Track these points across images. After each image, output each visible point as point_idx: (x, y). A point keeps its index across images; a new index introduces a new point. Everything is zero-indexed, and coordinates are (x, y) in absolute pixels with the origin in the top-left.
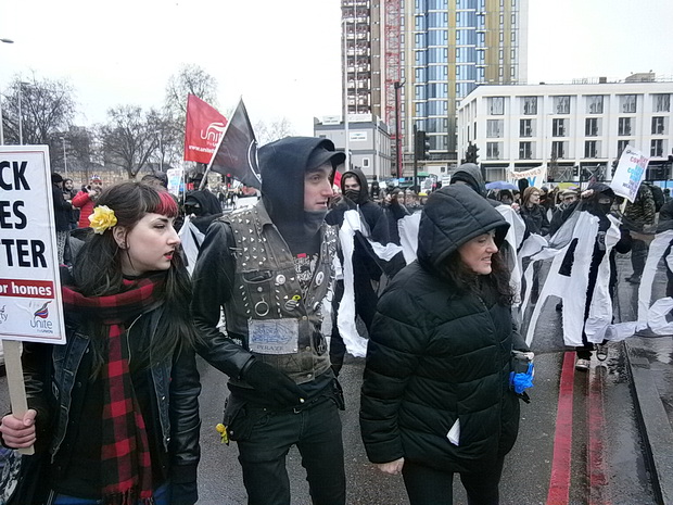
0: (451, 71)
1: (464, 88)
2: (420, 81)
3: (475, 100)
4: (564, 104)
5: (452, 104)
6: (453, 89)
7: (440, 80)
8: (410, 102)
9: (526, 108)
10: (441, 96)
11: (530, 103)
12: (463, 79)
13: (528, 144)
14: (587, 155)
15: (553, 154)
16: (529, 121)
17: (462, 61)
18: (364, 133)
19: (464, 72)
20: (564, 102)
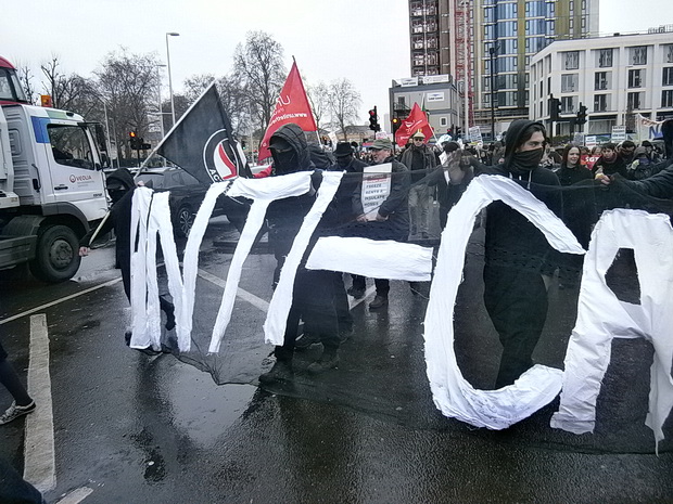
0: (521, 26)
1: (533, 44)
2: (490, 38)
3: (550, 56)
4: (640, 55)
5: (523, 61)
6: (522, 44)
7: (509, 36)
8: (479, 60)
9: (601, 61)
10: (511, 52)
11: (606, 55)
12: (533, 34)
13: (603, 96)
14: (663, 105)
15: (629, 106)
16: (604, 74)
17: (532, 16)
18: (441, 94)
19: (534, 26)
20: (640, 52)
